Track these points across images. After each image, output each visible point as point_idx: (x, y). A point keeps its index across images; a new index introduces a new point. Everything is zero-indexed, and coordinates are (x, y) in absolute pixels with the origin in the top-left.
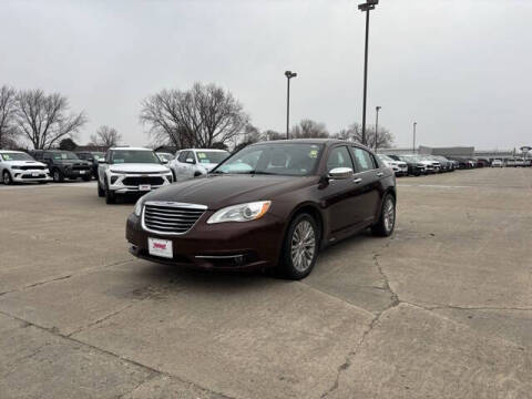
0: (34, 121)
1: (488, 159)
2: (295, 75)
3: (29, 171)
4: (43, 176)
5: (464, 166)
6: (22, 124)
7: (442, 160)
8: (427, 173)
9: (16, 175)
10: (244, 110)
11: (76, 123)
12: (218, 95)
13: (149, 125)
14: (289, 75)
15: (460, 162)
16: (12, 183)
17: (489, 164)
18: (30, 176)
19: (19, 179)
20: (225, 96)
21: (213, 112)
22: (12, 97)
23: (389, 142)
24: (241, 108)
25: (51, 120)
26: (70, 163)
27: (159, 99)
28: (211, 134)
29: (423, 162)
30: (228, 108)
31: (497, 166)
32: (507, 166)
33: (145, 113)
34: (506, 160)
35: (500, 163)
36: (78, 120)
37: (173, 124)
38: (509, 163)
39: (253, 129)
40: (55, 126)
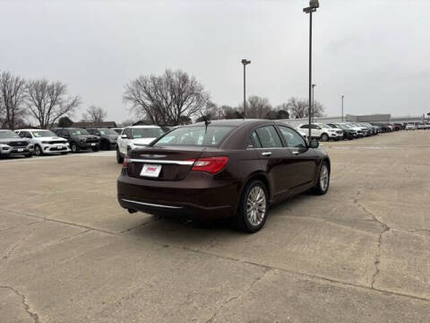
0: (40, 104)
1: (402, 123)
2: (249, 62)
3: (55, 145)
4: (65, 148)
5: (385, 130)
6: (30, 106)
7: (368, 126)
8: (358, 137)
9: (45, 148)
10: (205, 90)
11: (73, 104)
12: (184, 79)
13: (130, 104)
14: (245, 62)
15: (382, 127)
16: (43, 154)
17: (403, 128)
18: (56, 149)
19: (47, 151)
20: (190, 78)
21: (181, 92)
22: (24, 86)
23: (321, 112)
24: (202, 89)
25: (53, 103)
26: (84, 138)
27: (138, 83)
28: (179, 110)
29: (354, 129)
30: (192, 89)
31: (410, 129)
32: (419, 129)
33: (127, 95)
34: (417, 124)
35: (413, 126)
36: (74, 102)
37: (149, 103)
38: (420, 126)
39: (213, 105)
40: (57, 107)
